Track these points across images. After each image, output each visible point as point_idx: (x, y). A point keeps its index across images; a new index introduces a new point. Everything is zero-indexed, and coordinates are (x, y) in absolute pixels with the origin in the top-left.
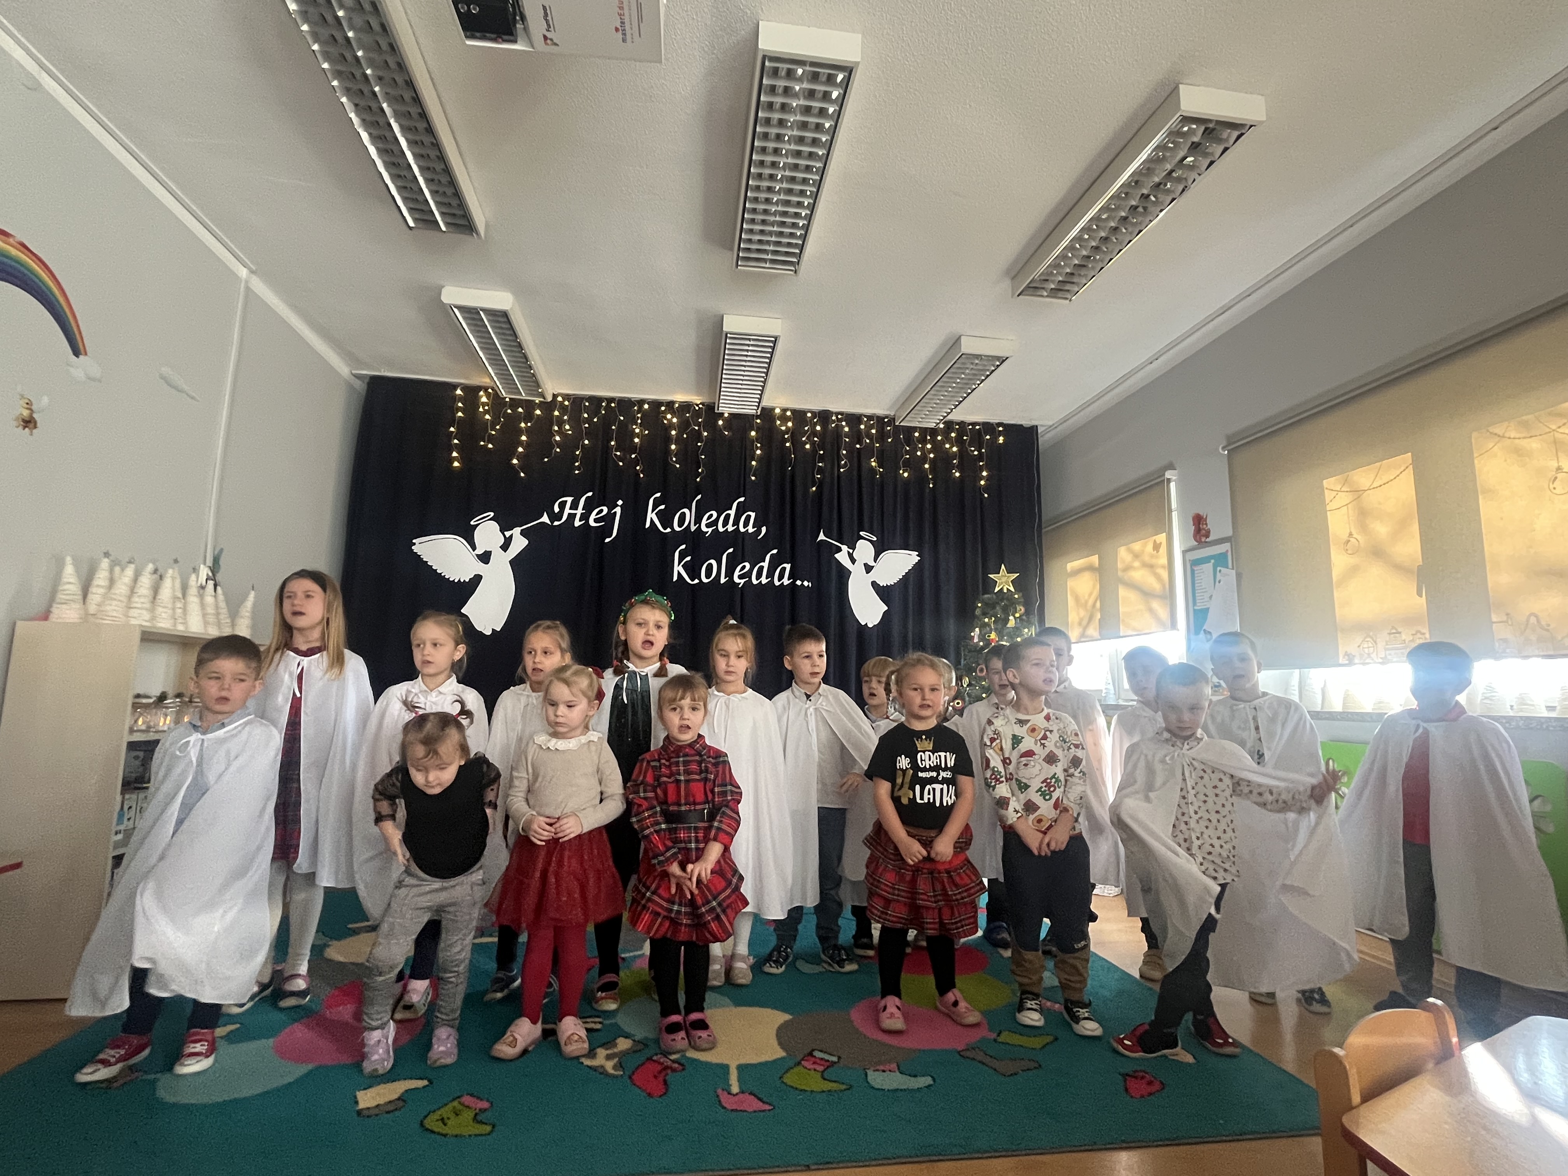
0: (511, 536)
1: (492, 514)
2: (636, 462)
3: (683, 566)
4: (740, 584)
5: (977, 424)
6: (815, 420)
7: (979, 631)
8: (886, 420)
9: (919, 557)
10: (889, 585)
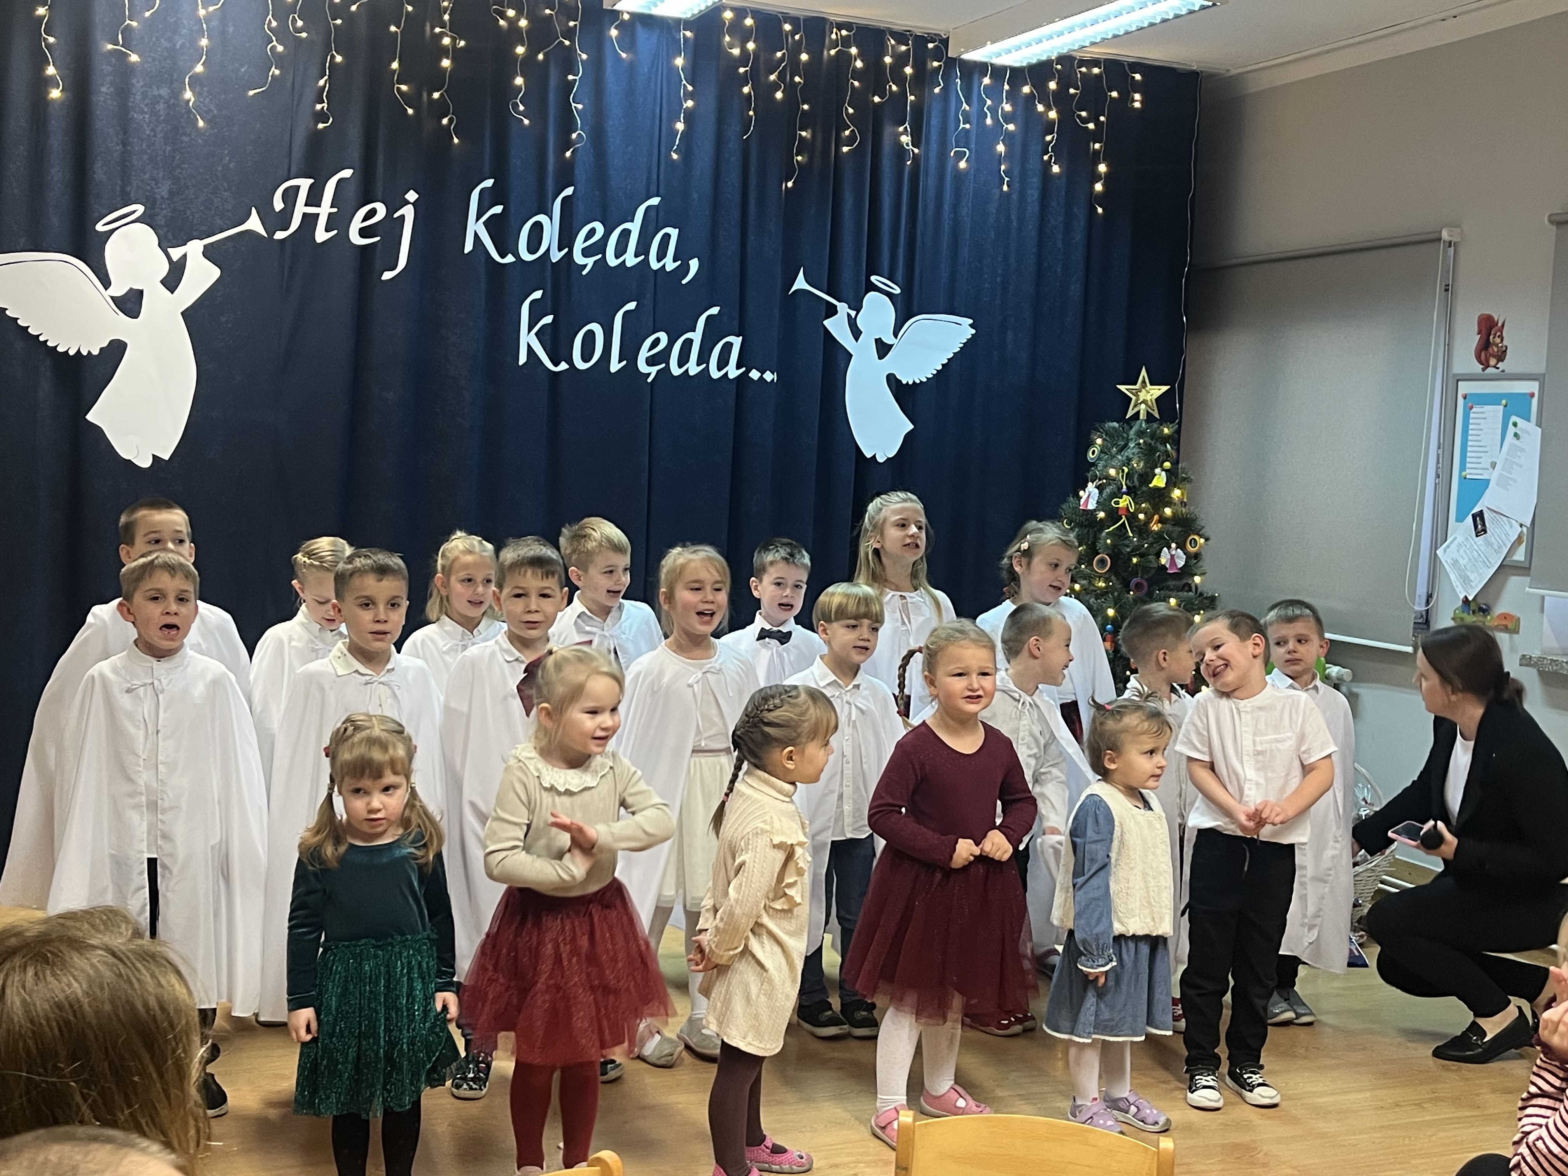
0: (185, 256)
1: (140, 209)
2: (441, 109)
3: (536, 334)
4: (649, 374)
5: (1095, 63)
6: (797, 37)
7: (1097, 491)
8: (931, 46)
9: (974, 331)
10: (918, 381)
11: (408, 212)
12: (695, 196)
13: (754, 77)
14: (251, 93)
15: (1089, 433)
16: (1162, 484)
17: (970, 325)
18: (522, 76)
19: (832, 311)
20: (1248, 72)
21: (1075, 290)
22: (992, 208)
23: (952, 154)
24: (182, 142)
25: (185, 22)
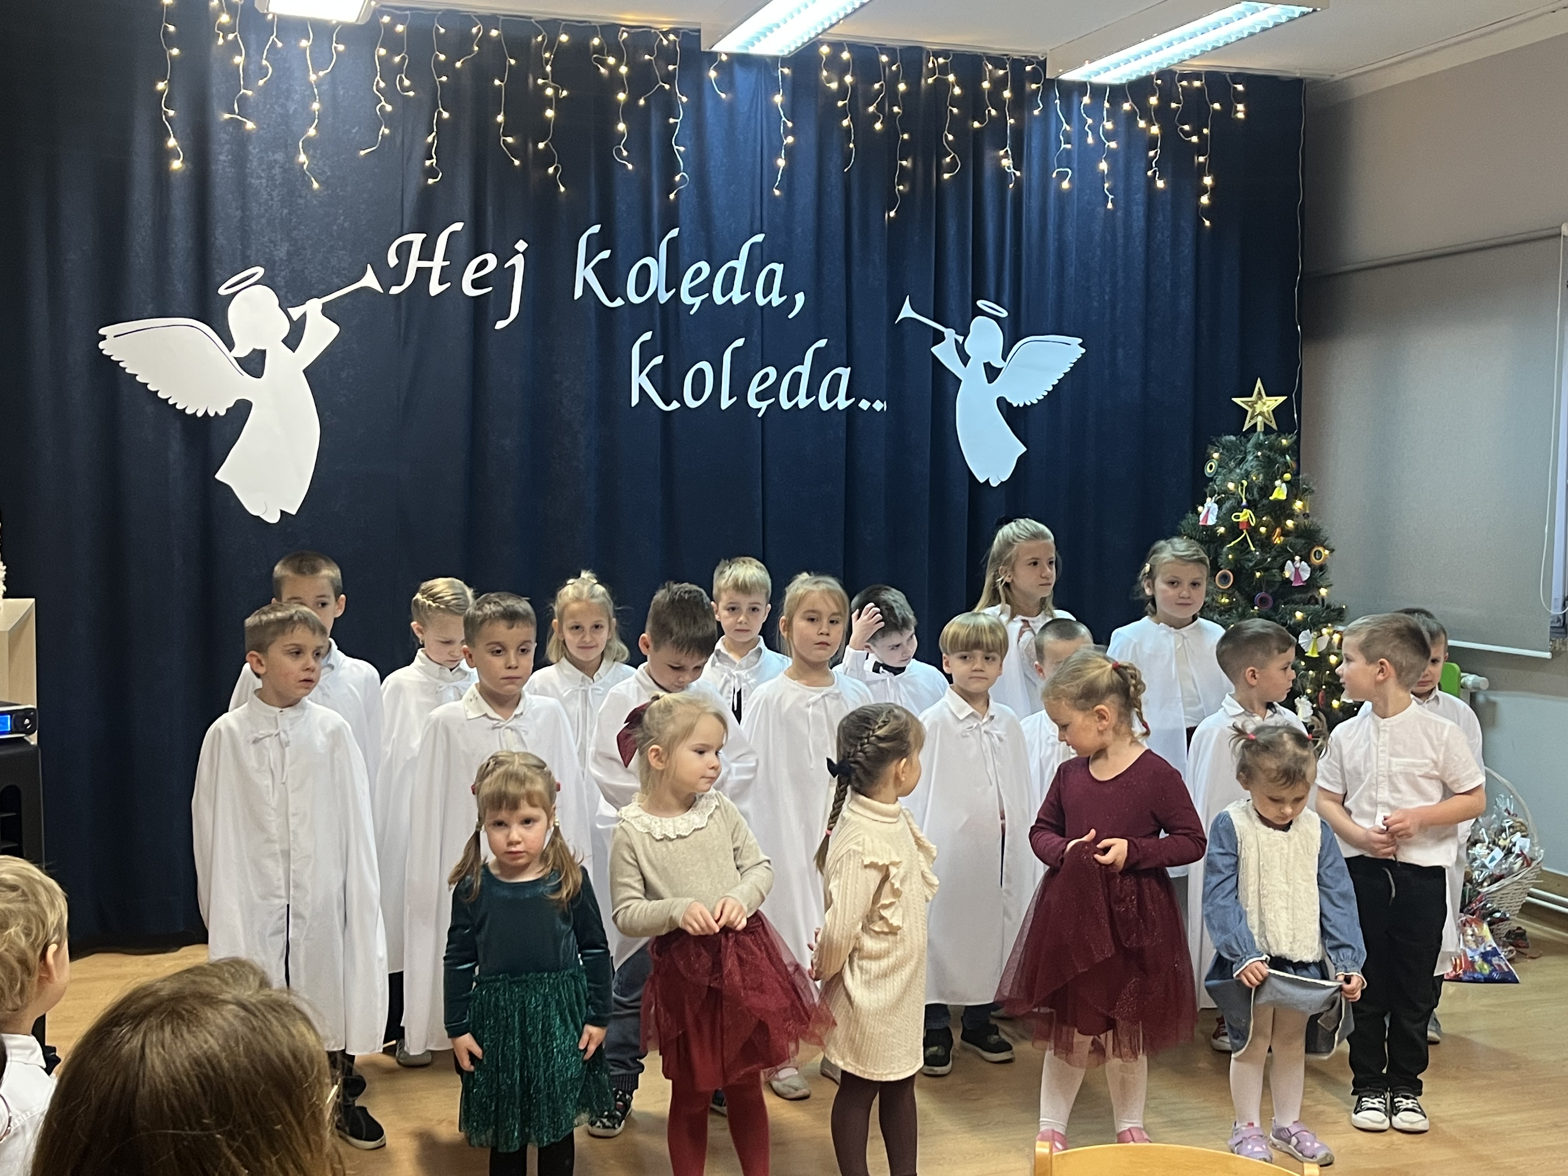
0: (304, 315)
1: (260, 271)
2: (546, 159)
3: (648, 375)
4: (759, 410)
5: (1196, 76)
6: (894, 68)
7: (1216, 506)
8: (1028, 68)
9: (1083, 351)
10: (1029, 404)
11: (518, 261)
12: (799, 230)
13: (852, 110)
14: (362, 153)
15: (1206, 449)
16: (1283, 497)
17: (1080, 345)
18: (624, 122)
19: (939, 338)
20: (1353, 76)
21: (1186, 304)
22: (1097, 227)
23: (1054, 175)
24: (298, 204)
25: (297, 88)
